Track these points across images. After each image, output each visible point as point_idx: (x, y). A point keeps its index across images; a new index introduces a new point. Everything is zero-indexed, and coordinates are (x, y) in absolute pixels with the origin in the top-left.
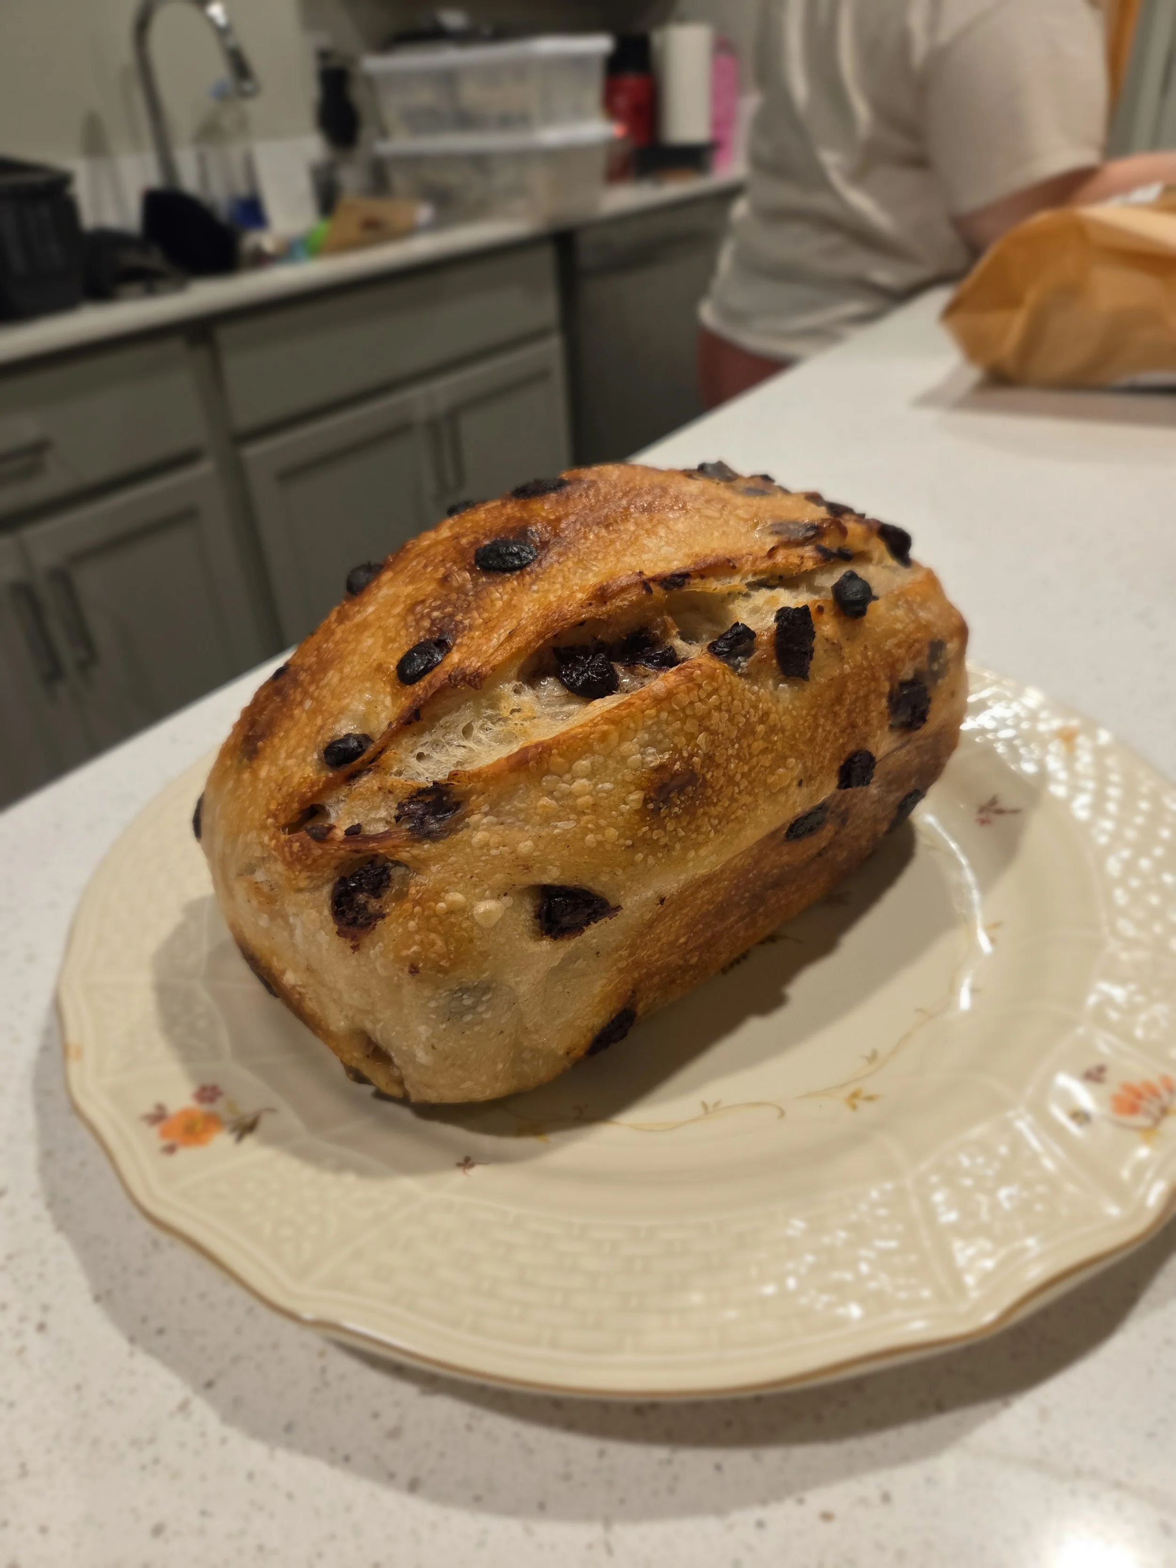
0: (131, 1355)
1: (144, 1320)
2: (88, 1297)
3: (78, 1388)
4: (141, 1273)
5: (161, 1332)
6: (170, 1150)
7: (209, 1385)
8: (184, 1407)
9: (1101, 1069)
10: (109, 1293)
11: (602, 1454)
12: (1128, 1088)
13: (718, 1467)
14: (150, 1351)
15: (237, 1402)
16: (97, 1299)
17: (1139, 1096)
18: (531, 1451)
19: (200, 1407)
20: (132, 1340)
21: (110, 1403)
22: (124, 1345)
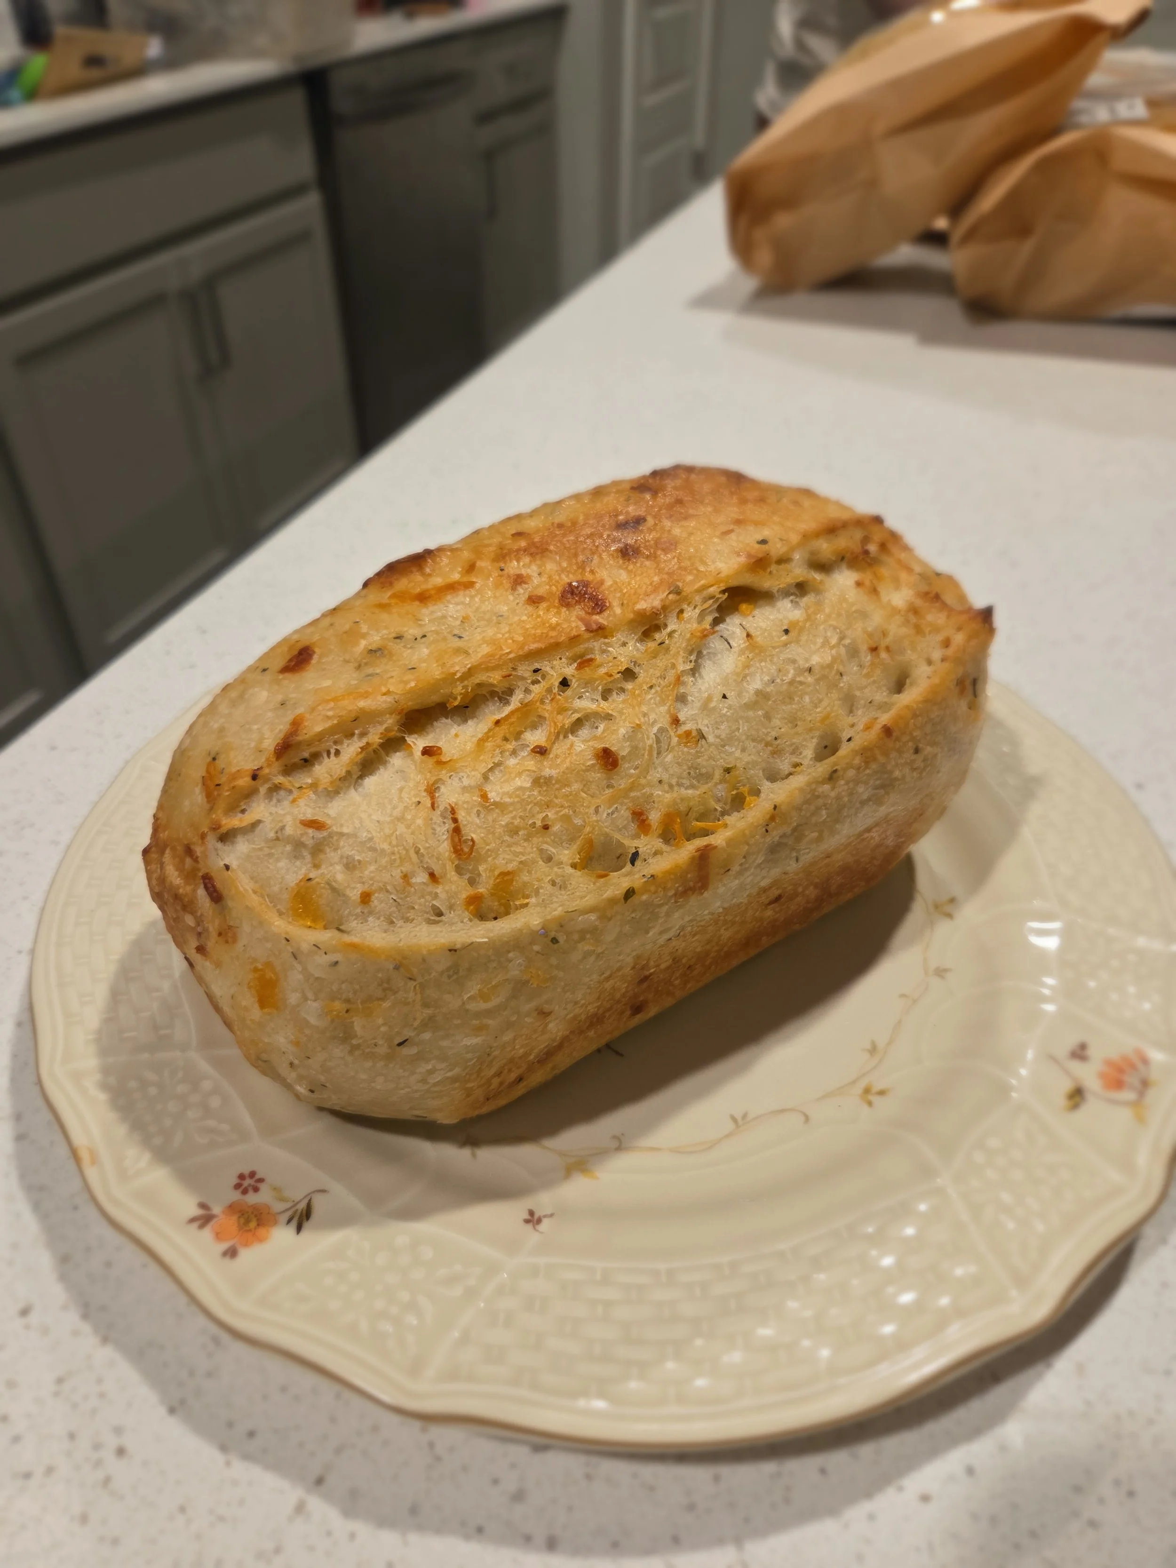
0: (228, 1464)
1: (230, 1425)
2: (162, 1411)
3: (182, 1509)
4: (209, 1375)
5: (251, 1434)
6: (231, 1253)
7: (320, 1481)
8: (300, 1508)
9: (1083, 1047)
10: (182, 1402)
11: (717, 1479)
12: (1109, 1063)
13: (823, 1471)
14: (247, 1457)
15: (354, 1494)
16: (172, 1411)
17: (1121, 1070)
18: (652, 1489)
19: (316, 1505)
20: (224, 1448)
21: (221, 1519)
22: (219, 1458)
